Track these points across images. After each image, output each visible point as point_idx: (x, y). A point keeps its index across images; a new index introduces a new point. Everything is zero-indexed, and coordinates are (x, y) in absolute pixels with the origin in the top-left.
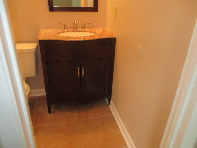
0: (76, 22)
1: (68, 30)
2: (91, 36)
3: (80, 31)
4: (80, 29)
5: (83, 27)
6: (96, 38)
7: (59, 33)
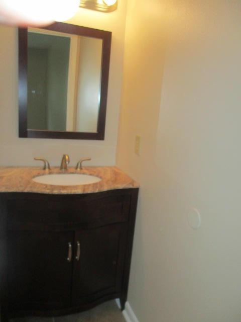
0: (67, 157)
1: (51, 171)
2: (95, 185)
3: (73, 173)
4: (73, 170)
5: (77, 165)
6: (106, 188)
7: (34, 177)
